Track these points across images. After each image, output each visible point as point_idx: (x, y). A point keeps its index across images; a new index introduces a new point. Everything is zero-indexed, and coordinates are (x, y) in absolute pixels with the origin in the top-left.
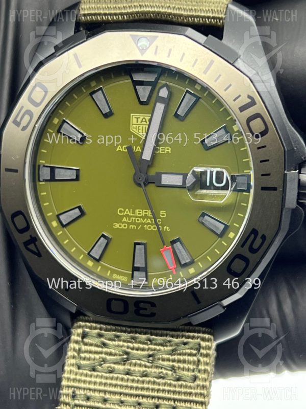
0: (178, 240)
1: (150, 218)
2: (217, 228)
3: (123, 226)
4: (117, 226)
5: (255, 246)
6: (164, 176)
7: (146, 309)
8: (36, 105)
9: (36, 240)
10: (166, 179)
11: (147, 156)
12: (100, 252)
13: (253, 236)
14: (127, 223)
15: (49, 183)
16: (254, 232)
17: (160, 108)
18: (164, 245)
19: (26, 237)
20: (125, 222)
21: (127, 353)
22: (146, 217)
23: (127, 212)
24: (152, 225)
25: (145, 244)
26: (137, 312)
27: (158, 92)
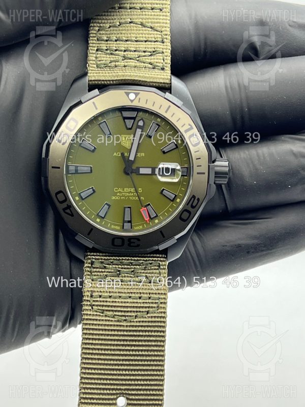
0: (149, 204)
1: (133, 193)
2: (171, 197)
3: (117, 198)
4: (114, 198)
5: (194, 205)
6: (141, 169)
7: (134, 243)
8: (71, 130)
9: (71, 207)
10: (142, 171)
11: (132, 158)
12: (104, 214)
13: (193, 199)
14: (120, 196)
15: (74, 175)
16: (194, 197)
17: (139, 131)
18: (142, 207)
19: (65, 205)
20: (118, 196)
21: (119, 271)
22: (130, 192)
23: (120, 190)
24: (134, 196)
25: (130, 207)
26: (129, 245)
27: (138, 123)
